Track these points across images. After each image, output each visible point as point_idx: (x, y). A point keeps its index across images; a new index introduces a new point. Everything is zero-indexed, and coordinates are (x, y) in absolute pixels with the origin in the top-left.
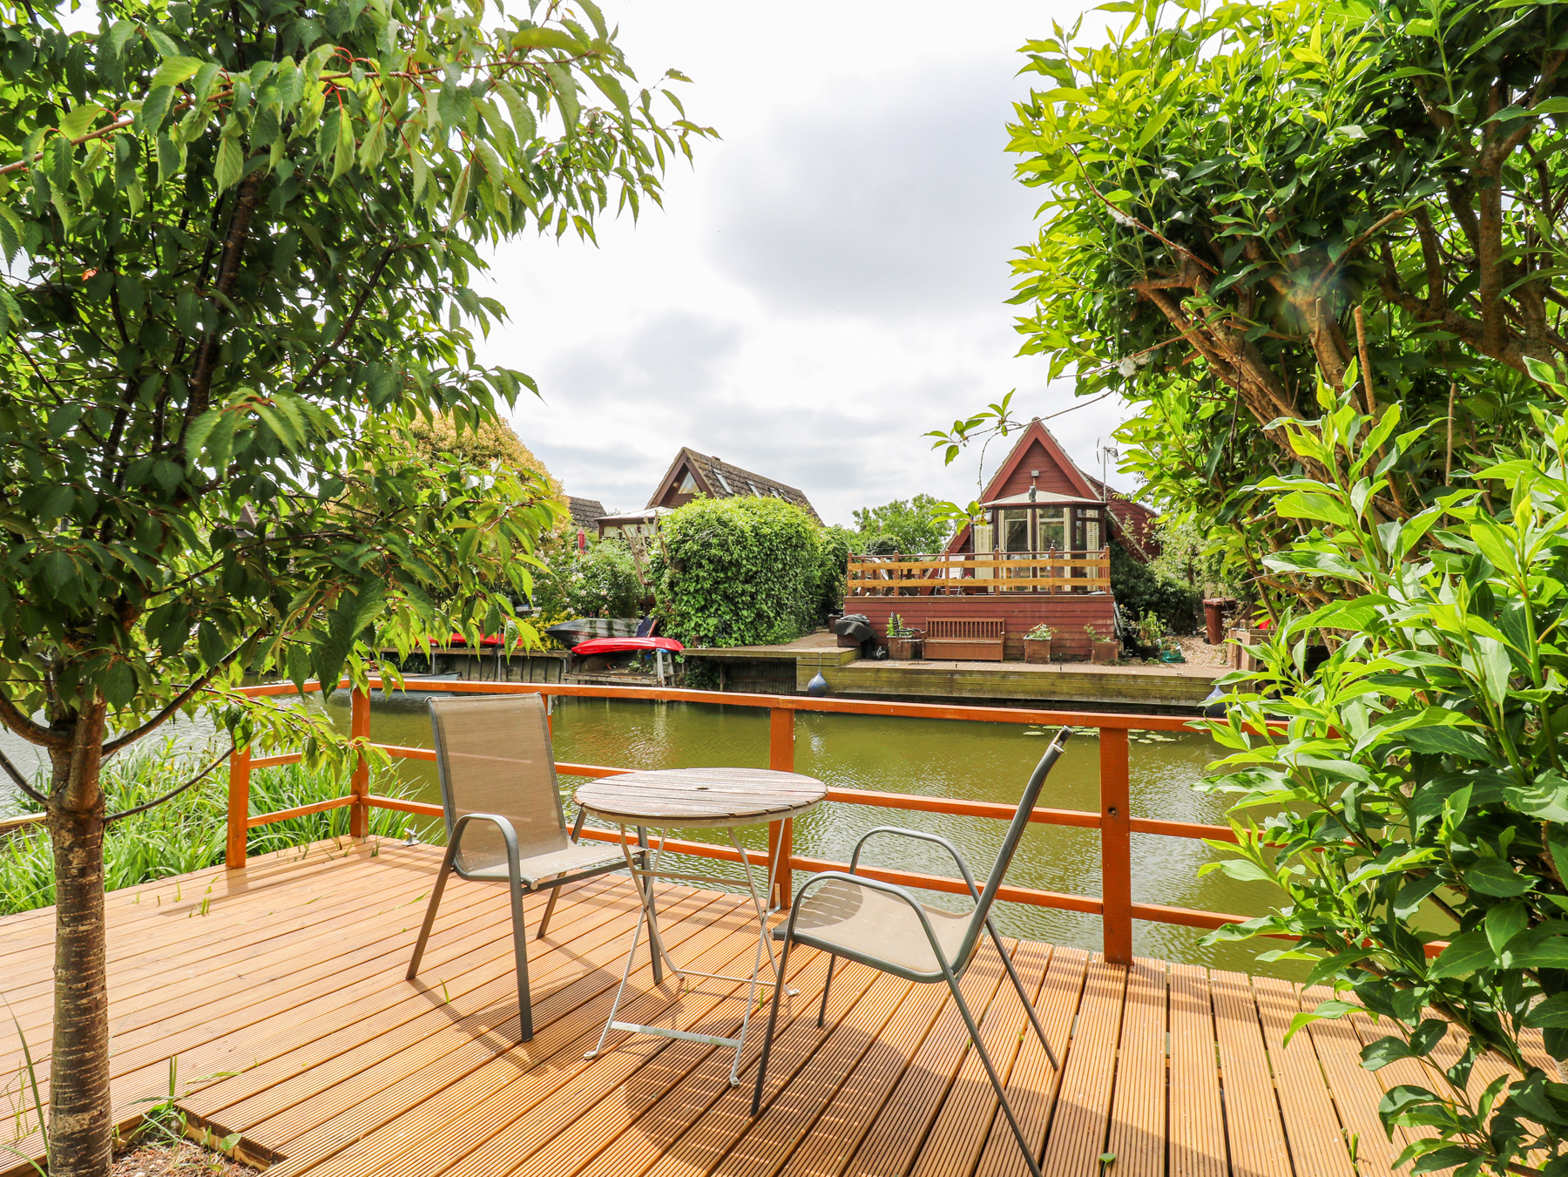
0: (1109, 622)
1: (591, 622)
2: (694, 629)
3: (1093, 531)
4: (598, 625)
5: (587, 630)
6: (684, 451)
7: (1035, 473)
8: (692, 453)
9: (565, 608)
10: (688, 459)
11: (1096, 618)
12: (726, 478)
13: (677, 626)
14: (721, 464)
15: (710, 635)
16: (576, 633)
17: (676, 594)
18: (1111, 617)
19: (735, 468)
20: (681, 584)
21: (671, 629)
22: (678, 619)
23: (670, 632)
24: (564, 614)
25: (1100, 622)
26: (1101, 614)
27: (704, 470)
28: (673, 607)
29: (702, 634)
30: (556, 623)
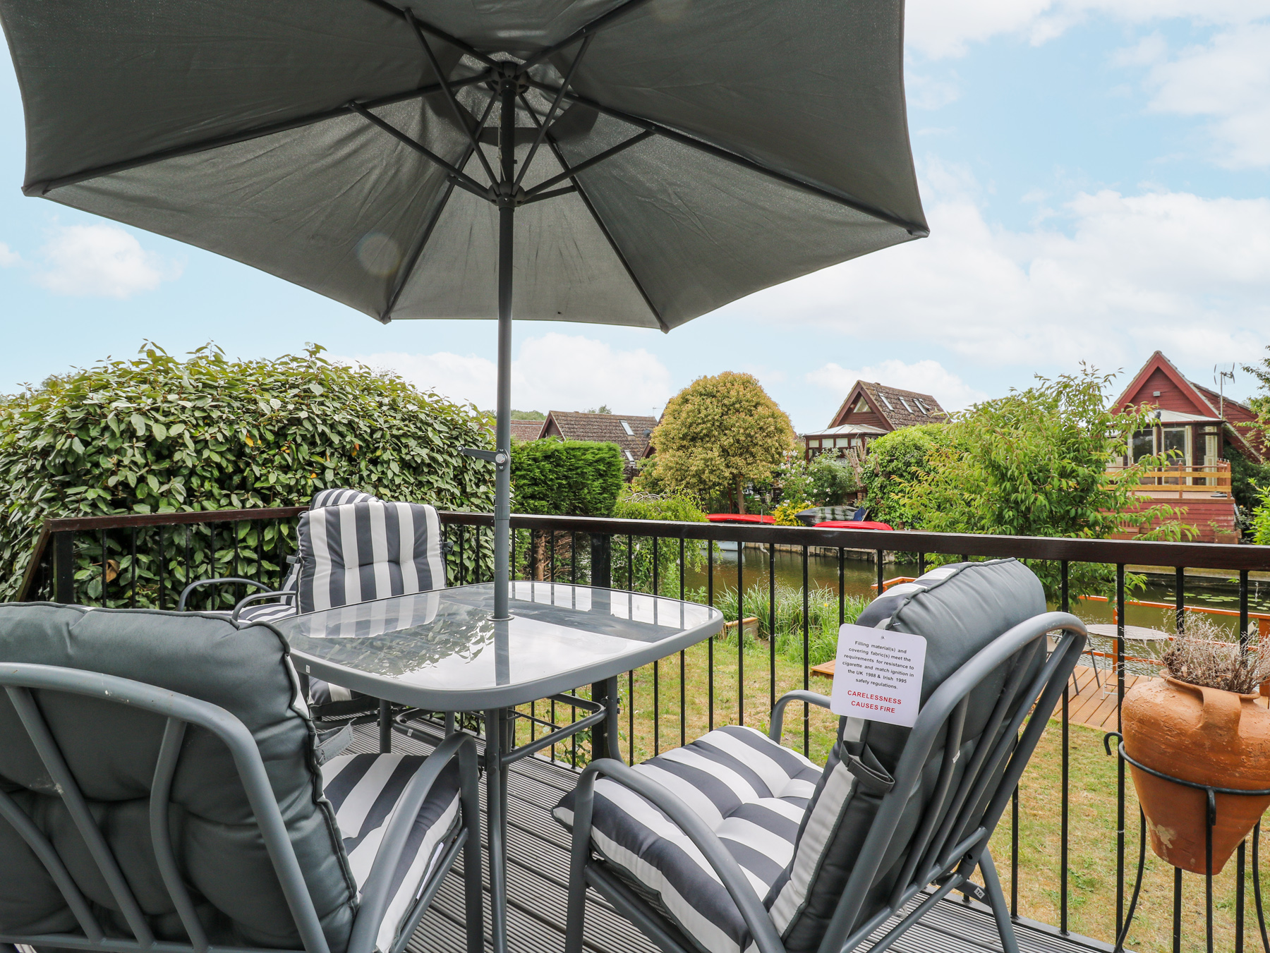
0: (1229, 518)
1: (822, 510)
2: (899, 517)
3: (1211, 444)
4: (826, 511)
5: (820, 515)
6: (859, 383)
7: (1157, 393)
8: (865, 383)
9: (803, 501)
10: (862, 388)
11: (1218, 515)
12: (887, 398)
13: (886, 514)
14: (881, 387)
15: (910, 521)
16: (814, 517)
17: (884, 494)
18: (1231, 515)
19: (890, 389)
20: (888, 487)
21: (881, 517)
22: (887, 510)
23: (881, 518)
24: (804, 505)
25: (1222, 518)
26: (1222, 512)
27: (873, 395)
28: (882, 502)
29: (904, 520)
30: (800, 510)
